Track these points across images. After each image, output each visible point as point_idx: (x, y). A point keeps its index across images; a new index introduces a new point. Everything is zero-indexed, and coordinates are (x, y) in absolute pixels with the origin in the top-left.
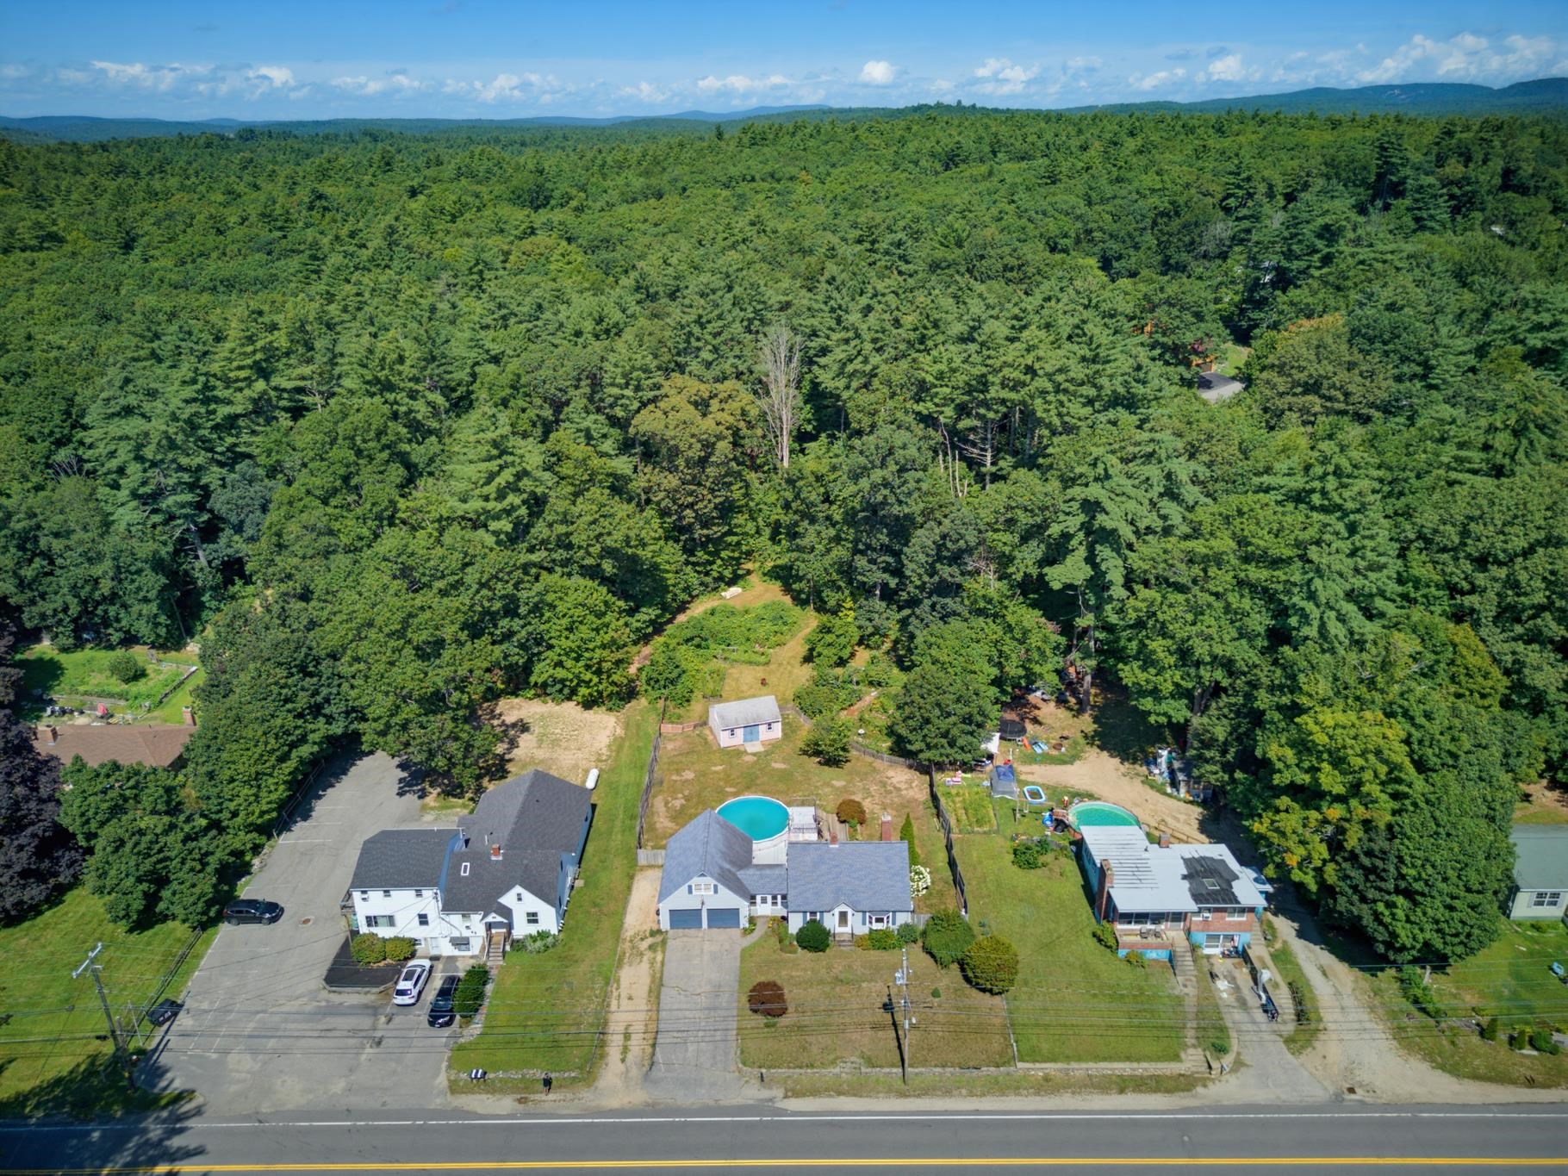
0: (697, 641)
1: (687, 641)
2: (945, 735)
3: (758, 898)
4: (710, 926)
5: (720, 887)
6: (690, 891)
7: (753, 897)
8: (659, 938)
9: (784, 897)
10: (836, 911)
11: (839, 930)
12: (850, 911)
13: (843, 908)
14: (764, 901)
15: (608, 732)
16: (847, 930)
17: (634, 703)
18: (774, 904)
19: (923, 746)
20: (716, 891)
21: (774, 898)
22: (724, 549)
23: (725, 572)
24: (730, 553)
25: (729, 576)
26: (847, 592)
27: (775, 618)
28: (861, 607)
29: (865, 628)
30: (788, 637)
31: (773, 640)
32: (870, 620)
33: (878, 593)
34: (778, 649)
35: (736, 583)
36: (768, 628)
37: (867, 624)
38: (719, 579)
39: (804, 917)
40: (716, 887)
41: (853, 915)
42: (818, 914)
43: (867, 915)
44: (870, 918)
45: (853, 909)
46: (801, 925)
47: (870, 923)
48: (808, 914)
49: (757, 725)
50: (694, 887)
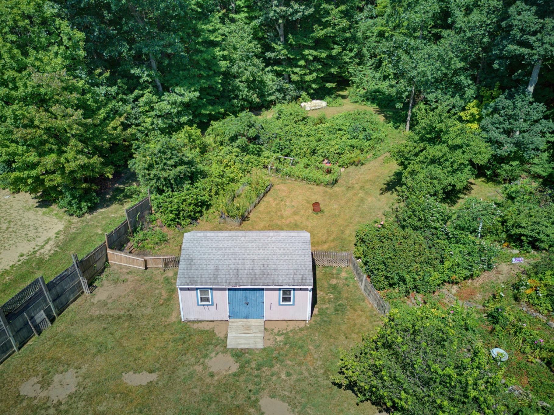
22: (310, 48)
23: (308, 78)
24: (315, 53)
25: (314, 86)
26: (470, 92)
27: (355, 130)
28: (496, 110)
29: (500, 145)
30: (370, 155)
31: (347, 156)
32: (509, 132)
33: (531, 89)
34: (352, 168)
35: (321, 98)
36: (346, 141)
37: (503, 138)
38: (302, 86)
49: (260, 289)
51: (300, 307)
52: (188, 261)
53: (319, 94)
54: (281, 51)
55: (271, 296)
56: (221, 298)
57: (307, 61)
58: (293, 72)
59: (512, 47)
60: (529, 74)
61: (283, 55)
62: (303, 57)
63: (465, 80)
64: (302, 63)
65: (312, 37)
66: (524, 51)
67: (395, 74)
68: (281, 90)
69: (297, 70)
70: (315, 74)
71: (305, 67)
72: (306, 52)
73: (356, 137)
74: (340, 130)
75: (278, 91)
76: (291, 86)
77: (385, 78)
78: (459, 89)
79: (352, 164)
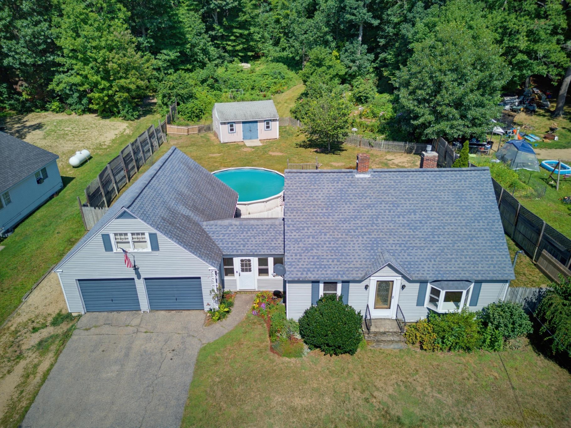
0: (210, 81)
1: (203, 82)
2: (458, 104)
3: (237, 262)
4: (154, 307)
5: (162, 238)
6: (108, 247)
7: (228, 261)
8: (64, 327)
9: (279, 261)
10: (373, 282)
11: (376, 314)
12: (398, 281)
13: (386, 275)
14: (246, 267)
15: (117, 132)
16: (390, 313)
17: (148, 117)
18: (263, 272)
19: (432, 118)
20: (155, 247)
21: (263, 262)
22: (236, 28)
23: (238, 48)
24: (241, 31)
25: (240, 54)
26: (333, 45)
27: (275, 73)
28: (346, 51)
29: (350, 67)
30: (285, 88)
31: (273, 89)
32: (353, 61)
33: (360, 38)
34: (277, 95)
35: (247, 62)
36: (270, 80)
37: (351, 64)
38: (234, 53)
39: (315, 291)
40: (153, 237)
41: (403, 287)
42: (339, 286)
43: (429, 286)
44: (435, 292)
45: (404, 277)
46: (308, 305)
47: (433, 301)
48: (321, 286)
49: (256, 122)
50: (112, 237)
51: (275, 132)
52: (221, 113)
53: (245, 59)
54: (219, 30)
55: (261, 126)
56: (239, 128)
57: (236, 36)
58: (227, 44)
59: (348, 16)
60: (358, 30)
61: (221, 33)
62: (233, 34)
63: (329, 38)
64: (233, 38)
65: (238, 21)
66: (353, 17)
67: (289, 46)
68: (220, 57)
69: (230, 43)
70: (241, 46)
71: (234, 41)
72: (235, 30)
73: (276, 78)
74: (266, 75)
75: (218, 58)
76: (226, 54)
77: (284, 49)
78: (327, 44)
79: (277, 92)
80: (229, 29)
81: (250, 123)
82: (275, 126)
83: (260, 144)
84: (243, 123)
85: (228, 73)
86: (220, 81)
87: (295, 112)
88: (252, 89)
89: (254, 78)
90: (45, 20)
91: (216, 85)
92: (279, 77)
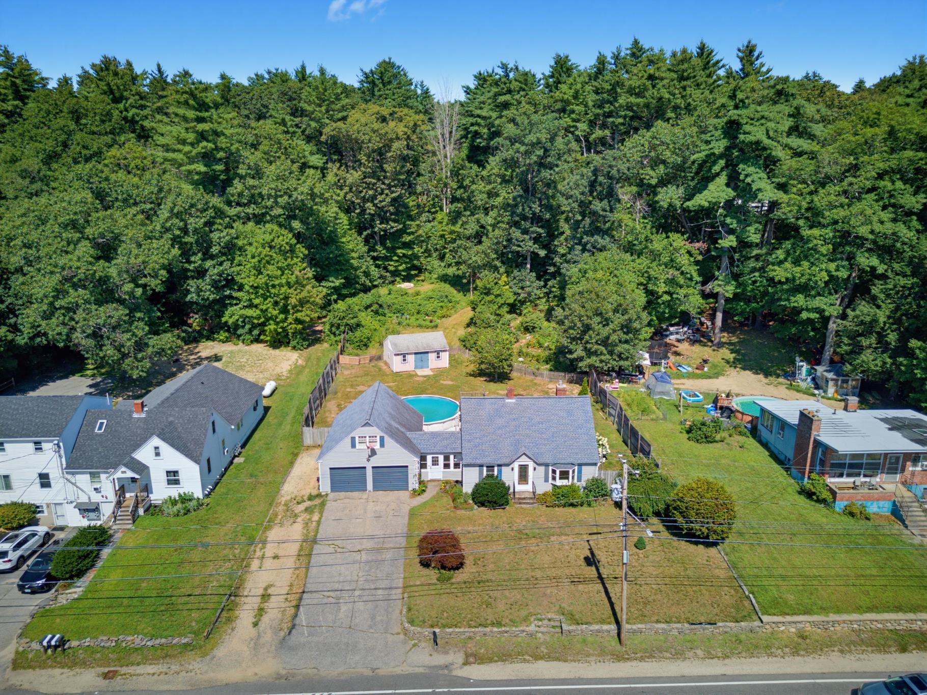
0: (375, 307)
1: (367, 308)
2: (605, 342)
3: (429, 458)
4: (376, 488)
5: (387, 439)
6: (353, 444)
7: (423, 458)
8: (317, 501)
9: (458, 455)
10: (516, 466)
11: (519, 488)
12: (531, 465)
13: (524, 461)
14: (435, 462)
15: (290, 362)
16: (528, 488)
17: (317, 346)
18: (447, 466)
19: (583, 354)
20: (383, 445)
21: (447, 458)
22: (399, 248)
23: (401, 268)
24: (404, 251)
25: (403, 273)
26: (502, 270)
27: (441, 297)
28: (515, 278)
29: (519, 294)
30: (452, 311)
31: (440, 313)
32: (522, 288)
33: (528, 266)
34: (443, 319)
35: (409, 281)
36: (436, 304)
37: (520, 291)
38: (395, 273)
39: (481, 473)
40: (382, 439)
41: (535, 469)
42: (496, 469)
43: (550, 468)
44: (554, 472)
45: (535, 462)
46: (477, 481)
47: (554, 478)
48: (485, 468)
49: (427, 353)
50: (357, 439)
51: (444, 361)
52: (395, 345)
53: (407, 279)
54: (381, 251)
55: (432, 356)
56: (411, 358)
57: (398, 256)
58: (389, 265)
59: (514, 248)
60: (526, 259)
61: (383, 253)
62: (396, 254)
63: (498, 263)
64: (395, 258)
65: (402, 242)
66: (520, 249)
67: (456, 263)
68: (381, 277)
69: (392, 263)
70: (404, 265)
71: (397, 261)
72: (399, 251)
73: (442, 301)
74: (432, 298)
76: (388, 274)
77: (449, 265)
78: (496, 269)
79: (444, 317)
80: (392, 250)
81: (421, 354)
82: (445, 356)
83: (431, 373)
84: (416, 354)
85: (392, 296)
86: (385, 306)
87: (464, 341)
88: (418, 313)
89: (419, 302)
90: (228, 260)
91: (381, 310)
92: (446, 300)
